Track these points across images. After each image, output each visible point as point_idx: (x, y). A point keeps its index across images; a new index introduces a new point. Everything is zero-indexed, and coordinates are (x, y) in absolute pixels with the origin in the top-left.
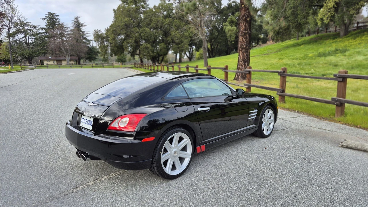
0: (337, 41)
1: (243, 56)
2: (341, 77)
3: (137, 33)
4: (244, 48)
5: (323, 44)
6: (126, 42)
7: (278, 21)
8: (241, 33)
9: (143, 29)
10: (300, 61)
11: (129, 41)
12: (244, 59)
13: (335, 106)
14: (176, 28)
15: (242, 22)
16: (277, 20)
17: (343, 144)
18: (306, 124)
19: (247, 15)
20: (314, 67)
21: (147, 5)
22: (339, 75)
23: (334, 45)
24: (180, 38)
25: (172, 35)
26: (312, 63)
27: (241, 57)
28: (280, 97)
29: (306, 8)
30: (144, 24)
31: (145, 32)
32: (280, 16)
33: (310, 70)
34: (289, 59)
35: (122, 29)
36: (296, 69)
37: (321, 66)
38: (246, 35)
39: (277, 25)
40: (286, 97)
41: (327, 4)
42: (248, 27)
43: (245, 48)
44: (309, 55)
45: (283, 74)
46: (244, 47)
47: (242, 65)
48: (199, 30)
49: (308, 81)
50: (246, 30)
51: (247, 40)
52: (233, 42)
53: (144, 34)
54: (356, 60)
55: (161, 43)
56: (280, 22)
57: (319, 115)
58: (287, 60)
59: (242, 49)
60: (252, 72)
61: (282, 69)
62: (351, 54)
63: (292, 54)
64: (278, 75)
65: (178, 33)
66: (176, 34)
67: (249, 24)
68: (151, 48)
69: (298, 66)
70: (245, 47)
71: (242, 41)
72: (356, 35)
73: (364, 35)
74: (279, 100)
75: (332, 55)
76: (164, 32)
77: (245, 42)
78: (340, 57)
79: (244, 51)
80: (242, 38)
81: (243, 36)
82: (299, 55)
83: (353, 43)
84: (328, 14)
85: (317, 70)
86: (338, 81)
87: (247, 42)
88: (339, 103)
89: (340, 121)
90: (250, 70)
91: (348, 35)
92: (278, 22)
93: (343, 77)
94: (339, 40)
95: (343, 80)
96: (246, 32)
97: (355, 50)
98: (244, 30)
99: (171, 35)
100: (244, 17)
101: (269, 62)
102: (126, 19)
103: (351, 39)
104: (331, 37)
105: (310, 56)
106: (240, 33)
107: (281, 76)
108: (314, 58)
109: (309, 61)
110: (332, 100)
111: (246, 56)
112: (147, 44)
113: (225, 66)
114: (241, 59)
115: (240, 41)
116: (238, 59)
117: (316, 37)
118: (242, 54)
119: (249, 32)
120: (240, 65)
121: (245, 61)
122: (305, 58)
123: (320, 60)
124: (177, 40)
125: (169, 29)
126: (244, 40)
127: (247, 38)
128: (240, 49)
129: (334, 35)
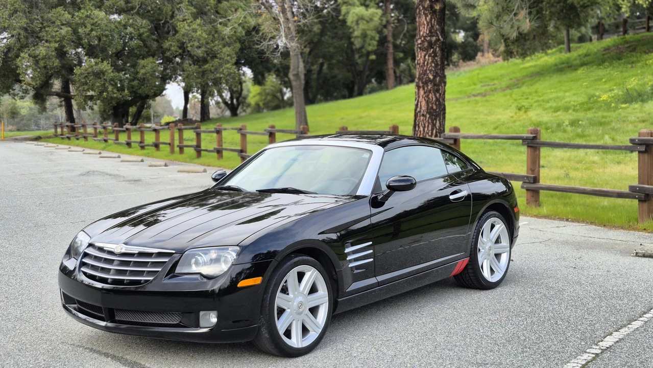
1: (427, 103)
2: (643, 142)
3: (63, 25)
4: (430, 80)
5: (640, 64)
6: (27, 55)
7: (514, 17)
8: (419, 42)
10: (574, 113)
11: (37, 52)
12: (430, 111)
13: (637, 200)
14: (195, 10)
15: (422, 13)
16: (511, 16)
17: (637, 251)
18: (581, 235)
20: (613, 129)
22: (639, 140)
24: (207, 43)
25: (183, 31)
26: (607, 119)
27: (424, 103)
28: (528, 192)
31: (92, 25)
32: (518, 6)
33: (600, 140)
34: (545, 109)
35: (16, 11)
36: (566, 136)
38: (433, 48)
39: (512, 27)
40: (541, 191)
42: (437, 26)
43: (433, 81)
44: (599, 97)
45: (533, 143)
46: (429, 78)
47: (427, 125)
48: (279, 23)
49: (594, 165)
50: (434, 34)
51: (437, 61)
52: (373, 57)
53: (87, 30)
55: (143, 59)
56: (518, 20)
57: (609, 222)
58: (540, 111)
59: (426, 83)
60: (462, 140)
61: (531, 130)
63: (554, 95)
64: (523, 144)
65: (200, 25)
66: (195, 31)
67: (440, 18)
68: (112, 74)
69: (569, 128)
70: (431, 77)
71: (424, 63)
74: (527, 200)
76: (152, 22)
77: (431, 65)
79: (429, 87)
80: (423, 55)
81: (426, 50)
82: (575, 98)
85: (618, 137)
86: (640, 152)
87: (436, 65)
88: (643, 196)
89: (645, 229)
90: (458, 136)
92: (514, 21)
93: (647, 143)
95: (646, 149)
96: (434, 39)
98: (428, 35)
99: (176, 32)
101: (489, 118)
105: (603, 100)
106: (417, 40)
107: (528, 146)
108: (613, 105)
109: (600, 114)
110: (630, 190)
111: (436, 103)
112: (96, 64)
113: (390, 128)
114: (423, 108)
115: (419, 62)
116: (416, 110)
117: (621, 44)
118: (424, 96)
119: (442, 39)
120: (420, 125)
121: (434, 114)
122: (591, 105)
123: (629, 110)
124: (196, 49)
125: (171, 13)
126: (429, 60)
127: (436, 56)
128: (420, 83)
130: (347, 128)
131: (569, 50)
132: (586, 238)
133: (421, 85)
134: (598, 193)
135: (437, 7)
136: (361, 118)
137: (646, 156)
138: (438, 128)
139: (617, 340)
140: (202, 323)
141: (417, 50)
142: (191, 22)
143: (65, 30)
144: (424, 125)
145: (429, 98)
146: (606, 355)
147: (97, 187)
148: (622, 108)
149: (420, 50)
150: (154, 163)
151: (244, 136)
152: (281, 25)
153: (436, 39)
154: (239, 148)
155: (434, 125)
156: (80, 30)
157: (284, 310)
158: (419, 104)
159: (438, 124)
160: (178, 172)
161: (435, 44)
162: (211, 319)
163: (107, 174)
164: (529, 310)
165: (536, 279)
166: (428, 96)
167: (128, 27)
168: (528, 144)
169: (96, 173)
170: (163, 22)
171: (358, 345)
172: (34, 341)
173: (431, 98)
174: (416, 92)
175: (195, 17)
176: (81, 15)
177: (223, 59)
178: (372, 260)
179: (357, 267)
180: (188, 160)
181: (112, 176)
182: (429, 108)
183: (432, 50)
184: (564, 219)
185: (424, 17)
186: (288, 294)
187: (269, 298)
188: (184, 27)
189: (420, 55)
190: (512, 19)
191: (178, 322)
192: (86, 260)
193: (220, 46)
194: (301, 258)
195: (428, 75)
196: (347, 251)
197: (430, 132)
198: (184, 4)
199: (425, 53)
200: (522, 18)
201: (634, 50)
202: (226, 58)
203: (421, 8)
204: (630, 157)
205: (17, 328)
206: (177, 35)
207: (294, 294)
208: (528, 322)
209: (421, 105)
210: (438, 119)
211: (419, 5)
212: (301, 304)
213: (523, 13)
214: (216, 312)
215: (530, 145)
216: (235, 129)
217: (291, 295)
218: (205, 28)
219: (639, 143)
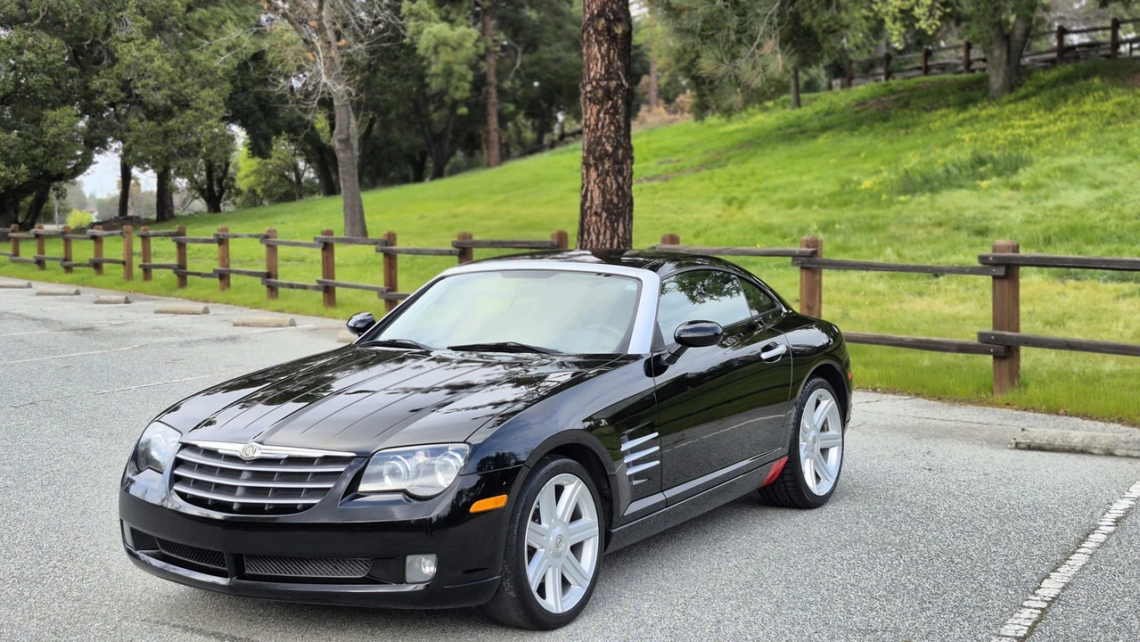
0: (976, 118)
1: (603, 193)
2: (1001, 262)
4: (607, 154)
5: (919, 129)
7: (757, 51)
8: (589, 88)
10: (822, 211)
12: (607, 206)
13: (990, 358)
14: (149, 23)
15: (594, 41)
16: (752, 49)
17: (1017, 440)
18: (911, 414)
19: (612, 10)
20: (898, 239)
22: (994, 258)
23: (965, 135)
24: (173, 82)
25: (127, 60)
26: (880, 221)
27: (597, 193)
32: (764, 33)
33: (879, 254)
37: (921, 233)
38: (612, 99)
39: (754, 68)
42: (619, 63)
43: (612, 156)
44: (859, 183)
45: (811, 263)
46: (606, 151)
47: (602, 231)
49: (881, 297)
50: (613, 76)
51: (618, 122)
52: (463, 110)
54: (1059, 208)
55: (53, 108)
56: (764, 57)
57: (946, 393)
58: (763, 206)
59: (600, 159)
61: (807, 241)
62: (1041, 180)
63: (784, 180)
65: (158, 49)
66: (150, 59)
67: (624, 49)
70: (610, 149)
71: (597, 125)
72: (1055, 91)
73: (1089, 91)
75: (961, 187)
76: (68, 42)
77: (609, 129)
78: (996, 191)
79: (606, 167)
80: (595, 110)
81: (601, 102)
82: (817, 185)
83: (1044, 130)
85: (906, 252)
86: (995, 278)
87: (618, 128)
88: (1001, 349)
89: (1008, 404)
91: (1022, 91)
92: (757, 56)
93: (1008, 262)
94: (984, 113)
95: (1006, 272)
96: (613, 84)
97: (1057, 162)
98: (603, 78)
99: (115, 61)
100: (603, 21)
103: (1039, 106)
104: (952, 99)
105: (866, 189)
106: (584, 86)
107: (802, 268)
108: (884, 197)
109: (866, 211)
110: (979, 340)
111: (617, 193)
113: (553, 236)
114: (596, 202)
115: (588, 123)
116: (583, 205)
117: (884, 95)
118: (597, 181)
119: (626, 85)
120: (591, 230)
121: (615, 211)
122: (847, 197)
123: (913, 206)
124: (152, 92)
125: (104, 27)
126: (605, 119)
127: (617, 113)
128: (591, 158)
129: (963, 87)
130: (470, 236)
131: (798, 104)
132: (922, 421)
133: (592, 161)
134: (924, 345)
135: (619, 30)
136: (455, 216)
137: (1006, 284)
138: (621, 235)
139: (1062, 585)
140: (409, 577)
141: (585, 103)
142: (143, 44)
144: (599, 230)
145: (606, 185)
146: (1058, 610)
147: (21, 341)
148: (901, 203)
149: (590, 102)
150: (103, 297)
151: (272, 248)
152: (318, 53)
153: (617, 84)
154: (263, 269)
155: (614, 231)
157: (535, 550)
158: (589, 194)
159: (621, 229)
160: (156, 312)
161: (616, 94)
162: (424, 568)
163: (27, 318)
164: (898, 541)
165: (879, 488)
166: (604, 182)
167: (25, 51)
168: (802, 263)
169: (7, 316)
170: (88, 42)
171: (646, 606)
172: (71, 617)
173: (609, 185)
174: (583, 174)
175: (150, 33)
177: (202, 110)
178: (658, 462)
179: (637, 476)
180: (163, 291)
181: (39, 322)
182: (606, 201)
184: (868, 388)
185: (596, 47)
186: (540, 523)
187: (516, 531)
188: (129, 51)
189: (589, 112)
190: (753, 55)
191: (363, 575)
192: (179, 472)
193: (196, 88)
194: (560, 461)
195: (603, 145)
196: (624, 447)
197: (609, 242)
198: (128, 11)
199: (598, 107)
200: (769, 51)
201: (907, 105)
202: (206, 109)
203: (592, 32)
204: (937, 283)
205: (27, 594)
206: (117, 66)
207: (550, 523)
208: (906, 560)
209: (592, 197)
210: (621, 220)
211: (588, 26)
212: (560, 539)
213: (771, 45)
214: (434, 557)
215: (805, 265)
216: (256, 236)
217: (545, 525)
218: (169, 55)
219: (994, 262)
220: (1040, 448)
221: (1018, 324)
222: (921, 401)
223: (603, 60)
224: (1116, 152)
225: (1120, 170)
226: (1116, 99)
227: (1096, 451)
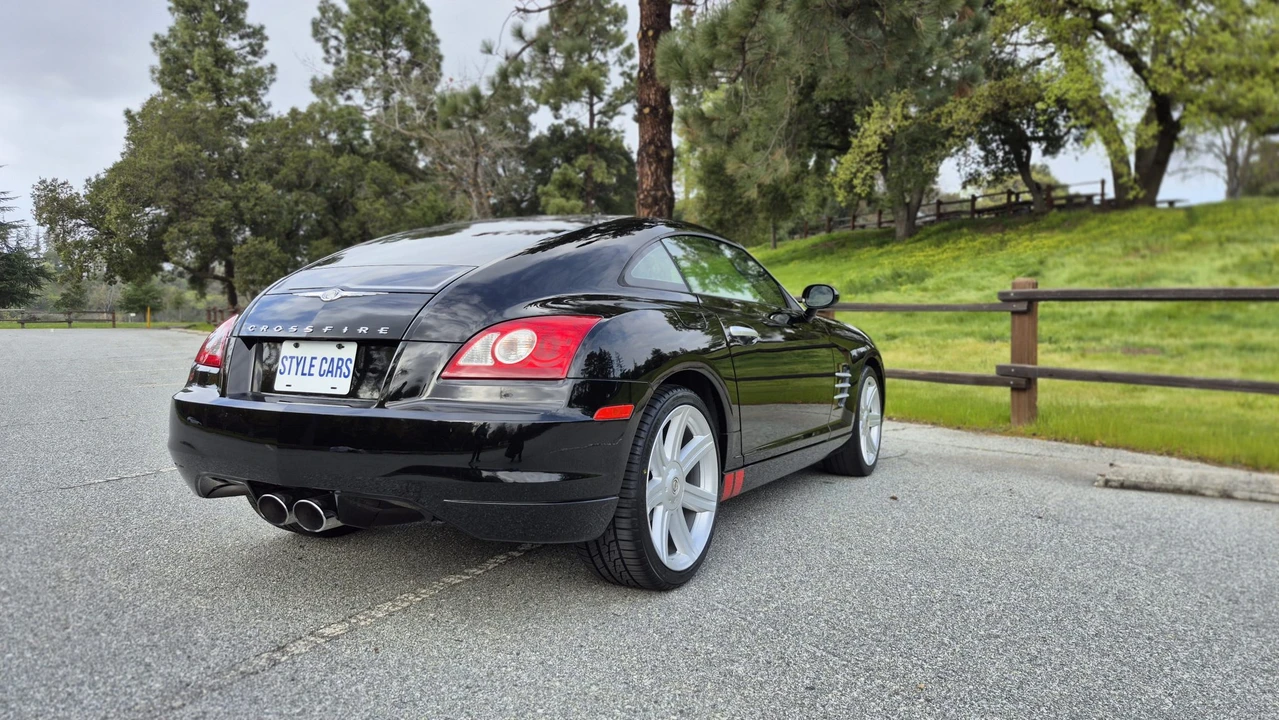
0: (890, 252)
2: (1024, 297)
3: (222, 197)
5: (853, 259)
6: (176, 230)
8: (642, 196)
9: (249, 185)
11: (188, 227)
14: (377, 189)
15: (646, 161)
17: (1107, 477)
18: (947, 443)
19: (659, 140)
21: (263, 105)
22: (1015, 294)
23: (885, 261)
25: (363, 210)
29: (801, 150)
30: (254, 170)
31: (257, 199)
32: (774, 145)
35: (164, 180)
38: (658, 205)
39: (767, 169)
41: (860, 141)
50: (659, 188)
53: (251, 205)
55: (317, 239)
56: (775, 161)
62: (941, 286)
65: (383, 205)
66: (377, 210)
67: (667, 168)
68: (278, 255)
72: (940, 235)
73: (962, 235)
76: (329, 200)
78: (911, 291)
81: (650, 206)
83: (936, 258)
84: (864, 169)
86: (1014, 313)
88: (1023, 382)
91: (918, 237)
92: (770, 161)
94: (895, 249)
95: (1028, 307)
96: (660, 193)
97: (950, 275)
98: (652, 189)
99: (356, 211)
100: (653, 147)
102: (181, 147)
103: (930, 246)
104: (872, 242)
106: (638, 196)
110: (998, 373)
112: (260, 242)
117: (829, 241)
125: (350, 191)
129: (877, 236)
132: (965, 450)
135: (664, 154)
137: (1026, 318)
142: (374, 201)
143: (223, 204)
156: (242, 204)
161: (661, 200)
170: (341, 201)
175: (378, 196)
176: (243, 187)
183: (657, 208)
188: (365, 205)
190: (766, 159)
200: (779, 157)
201: (843, 245)
213: (780, 153)
218: (390, 209)
219: (1017, 297)
220: (1136, 487)
221: (1036, 357)
222: (939, 430)
223: (652, 174)
224: (989, 269)
225: (994, 280)
226: (980, 240)
227: (1209, 492)
